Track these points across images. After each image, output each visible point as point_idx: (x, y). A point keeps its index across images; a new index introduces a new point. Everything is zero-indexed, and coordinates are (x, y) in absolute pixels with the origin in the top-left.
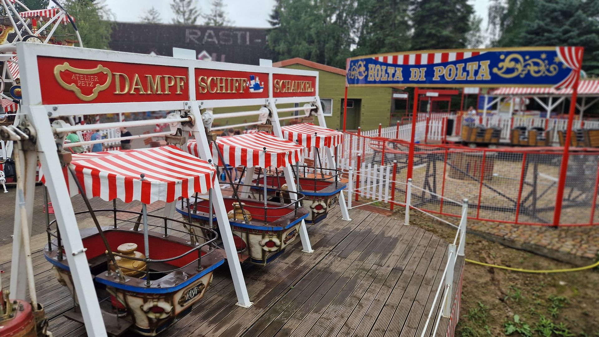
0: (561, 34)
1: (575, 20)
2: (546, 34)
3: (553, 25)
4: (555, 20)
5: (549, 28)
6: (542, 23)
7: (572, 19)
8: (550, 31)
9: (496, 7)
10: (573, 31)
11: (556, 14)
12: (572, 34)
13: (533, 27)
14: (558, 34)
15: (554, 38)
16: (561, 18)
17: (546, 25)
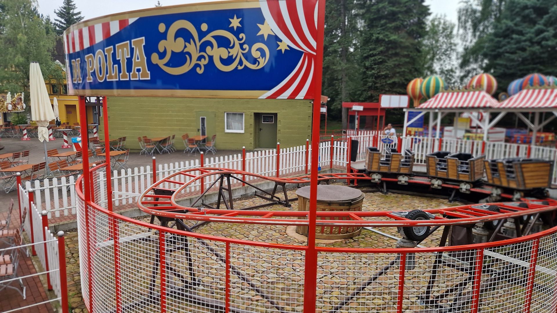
0: (533, 35)
1: (551, 17)
2: (514, 36)
3: (525, 25)
4: (526, 19)
5: (520, 28)
6: (510, 24)
7: (546, 17)
8: (521, 33)
9: (467, 10)
10: (548, 31)
11: (527, 12)
12: (546, 34)
13: (501, 28)
14: (528, 36)
15: (525, 41)
16: (533, 16)
17: (516, 25)
